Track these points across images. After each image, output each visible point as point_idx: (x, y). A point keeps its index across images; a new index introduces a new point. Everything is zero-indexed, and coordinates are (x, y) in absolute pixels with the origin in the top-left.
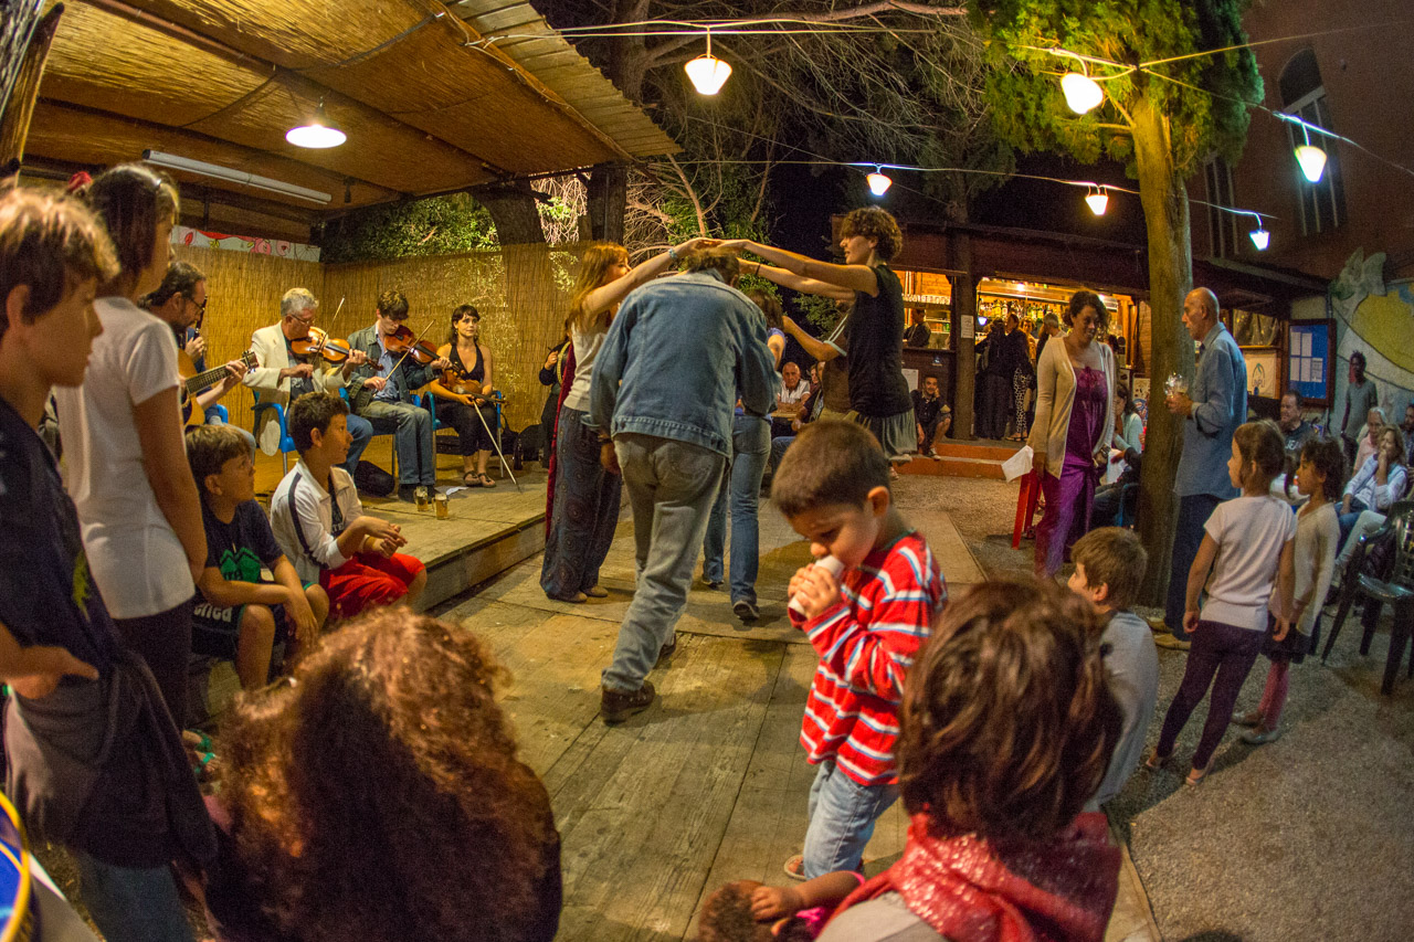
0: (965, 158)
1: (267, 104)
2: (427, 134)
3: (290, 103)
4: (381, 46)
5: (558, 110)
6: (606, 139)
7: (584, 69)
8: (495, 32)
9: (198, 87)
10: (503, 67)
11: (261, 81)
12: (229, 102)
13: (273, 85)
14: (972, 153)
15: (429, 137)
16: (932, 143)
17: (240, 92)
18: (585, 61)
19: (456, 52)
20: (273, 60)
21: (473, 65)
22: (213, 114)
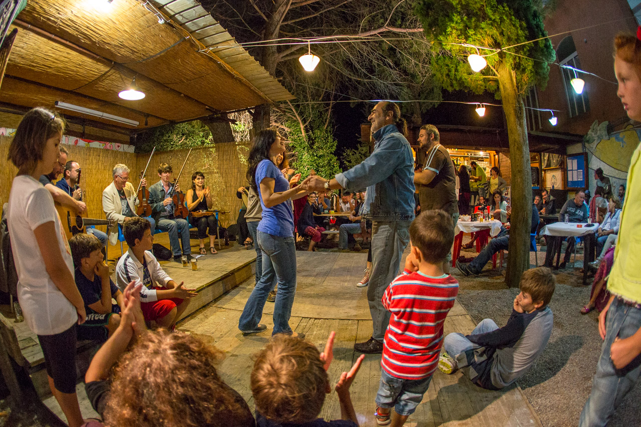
0: (419, 96)
1: (110, 80)
2: (181, 93)
3: (120, 80)
4: (161, 52)
5: (240, 81)
6: (261, 94)
7: (252, 62)
8: (212, 45)
9: (79, 72)
10: (215, 62)
11: (107, 69)
12: (93, 79)
13: (112, 71)
14: (423, 93)
15: (182, 95)
16: (406, 90)
17: (98, 74)
18: (252, 58)
19: (194, 55)
20: (112, 59)
21: (202, 61)
22: (86, 85)
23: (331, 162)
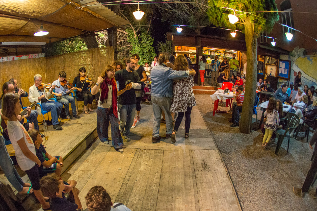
0: (200, 19)
1: (29, 26)
2: (68, 26)
3: (34, 25)
4: (56, 11)
5: (100, 19)
6: (112, 23)
7: (106, 10)
8: (84, 5)
9: (11, 26)
10: (87, 12)
11: (27, 22)
12: (19, 28)
13: (30, 22)
14: (202, 18)
16: (192, 17)
17: (22, 25)
18: (107, 8)
19: (74, 10)
20: (29, 17)
21: (79, 12)
22: (16, 31)
23: (150, 50)
